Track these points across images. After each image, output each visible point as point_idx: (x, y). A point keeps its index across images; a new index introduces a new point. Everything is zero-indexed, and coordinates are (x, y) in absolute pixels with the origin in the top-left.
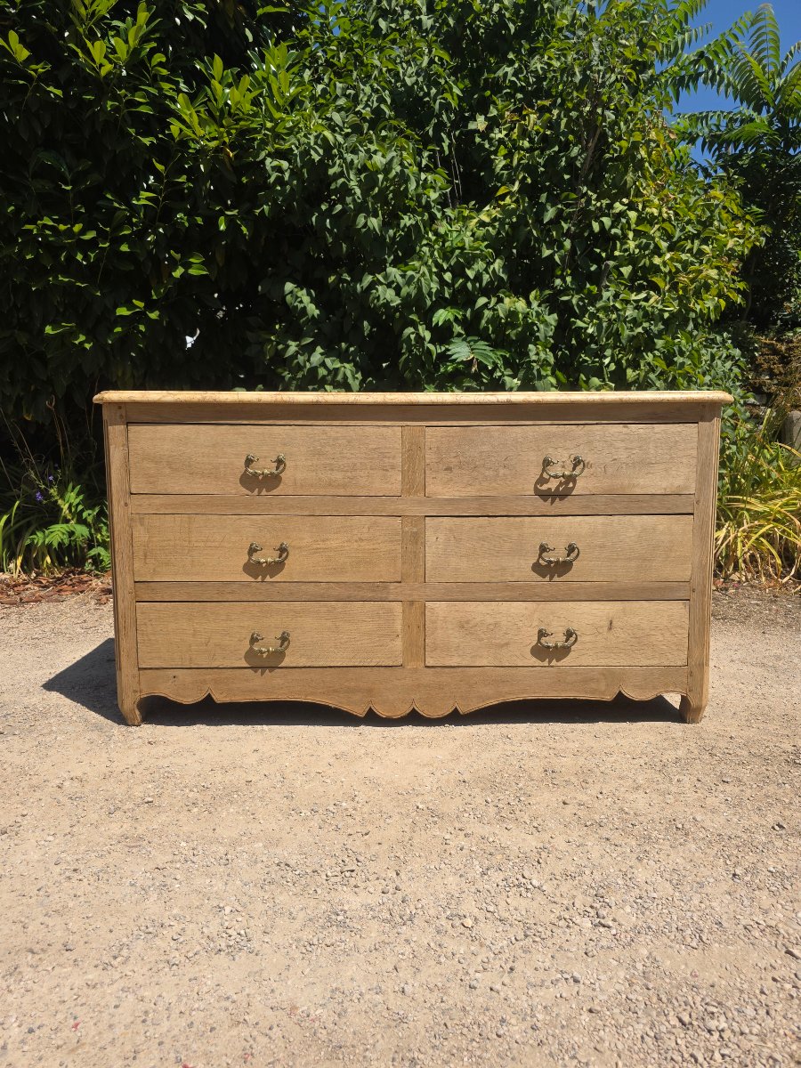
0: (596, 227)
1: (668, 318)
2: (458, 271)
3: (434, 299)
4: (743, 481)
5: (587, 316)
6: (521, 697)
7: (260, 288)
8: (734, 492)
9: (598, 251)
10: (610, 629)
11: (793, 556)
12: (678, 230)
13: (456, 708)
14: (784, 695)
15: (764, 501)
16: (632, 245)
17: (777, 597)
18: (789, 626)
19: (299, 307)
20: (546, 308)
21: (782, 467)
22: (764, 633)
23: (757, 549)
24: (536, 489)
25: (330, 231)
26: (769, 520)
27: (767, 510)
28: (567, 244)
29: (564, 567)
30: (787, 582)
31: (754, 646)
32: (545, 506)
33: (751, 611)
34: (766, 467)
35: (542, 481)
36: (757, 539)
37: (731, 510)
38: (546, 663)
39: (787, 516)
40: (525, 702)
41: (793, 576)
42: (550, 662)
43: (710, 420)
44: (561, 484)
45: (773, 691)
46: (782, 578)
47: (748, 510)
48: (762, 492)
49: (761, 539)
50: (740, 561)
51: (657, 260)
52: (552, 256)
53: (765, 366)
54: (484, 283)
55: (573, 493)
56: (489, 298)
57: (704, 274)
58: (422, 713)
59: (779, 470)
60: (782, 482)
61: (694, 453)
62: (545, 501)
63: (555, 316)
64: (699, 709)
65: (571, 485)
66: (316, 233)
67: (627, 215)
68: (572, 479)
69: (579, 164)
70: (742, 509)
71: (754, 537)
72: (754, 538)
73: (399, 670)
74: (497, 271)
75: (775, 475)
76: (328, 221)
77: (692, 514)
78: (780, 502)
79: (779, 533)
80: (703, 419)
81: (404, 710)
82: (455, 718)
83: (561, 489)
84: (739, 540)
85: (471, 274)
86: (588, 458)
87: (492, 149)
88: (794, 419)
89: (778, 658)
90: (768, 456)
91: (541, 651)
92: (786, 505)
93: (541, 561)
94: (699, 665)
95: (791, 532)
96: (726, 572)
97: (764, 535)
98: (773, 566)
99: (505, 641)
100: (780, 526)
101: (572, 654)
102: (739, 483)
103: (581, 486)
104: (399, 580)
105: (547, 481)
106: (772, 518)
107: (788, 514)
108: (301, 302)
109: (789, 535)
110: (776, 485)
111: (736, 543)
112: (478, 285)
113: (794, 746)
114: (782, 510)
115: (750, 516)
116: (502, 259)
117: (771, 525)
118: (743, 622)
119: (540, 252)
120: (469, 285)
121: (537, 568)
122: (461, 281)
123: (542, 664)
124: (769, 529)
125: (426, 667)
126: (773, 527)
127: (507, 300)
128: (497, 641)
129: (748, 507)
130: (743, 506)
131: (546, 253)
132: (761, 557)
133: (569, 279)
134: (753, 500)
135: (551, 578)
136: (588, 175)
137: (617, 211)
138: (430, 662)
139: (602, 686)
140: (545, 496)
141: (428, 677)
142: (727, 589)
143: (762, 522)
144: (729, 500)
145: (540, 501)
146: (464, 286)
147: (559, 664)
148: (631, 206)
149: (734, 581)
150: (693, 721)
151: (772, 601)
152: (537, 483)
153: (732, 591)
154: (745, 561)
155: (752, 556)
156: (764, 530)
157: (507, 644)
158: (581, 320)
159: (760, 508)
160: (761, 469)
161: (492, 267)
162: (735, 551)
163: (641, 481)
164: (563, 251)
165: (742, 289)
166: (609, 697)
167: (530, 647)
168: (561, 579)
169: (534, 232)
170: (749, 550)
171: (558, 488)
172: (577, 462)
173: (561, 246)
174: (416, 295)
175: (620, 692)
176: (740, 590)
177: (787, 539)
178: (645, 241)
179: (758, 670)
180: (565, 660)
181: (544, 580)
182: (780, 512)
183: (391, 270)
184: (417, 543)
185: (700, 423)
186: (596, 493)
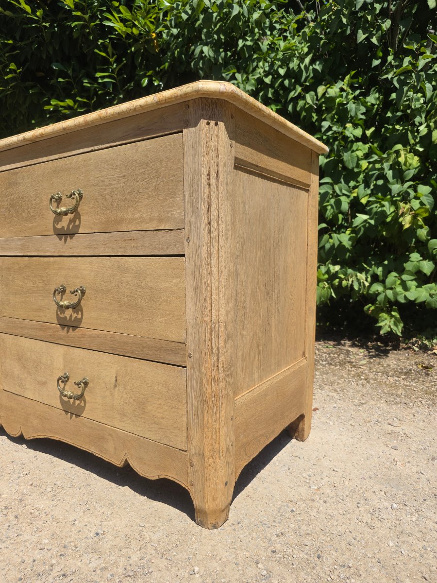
10: (116, 386)
13: (22, 433)
24: (54, 228)
44: (70, 221)
54: (303, 78)
55: (79, 232)
58: (5, 429)
64: (204, 513)
65: (77, 222)
74: (307, 64)
77: (183, 256)
85: (283, 72)
94: (199, 454)
103: (85, 223)
112: (293, 80)
120: (286, 82)
125: (4, 390)
131: (362, 38)
139: (111, 448)
141: (5, 400)
145: (57, 240)
146: (282, 83)
152: (54, 221)
157: (46, 383)
161: (305, 62)
166: (118, 462)
171: (68, 226)
175: (126, 460)
185: (185, 131)
186: (96, 231)
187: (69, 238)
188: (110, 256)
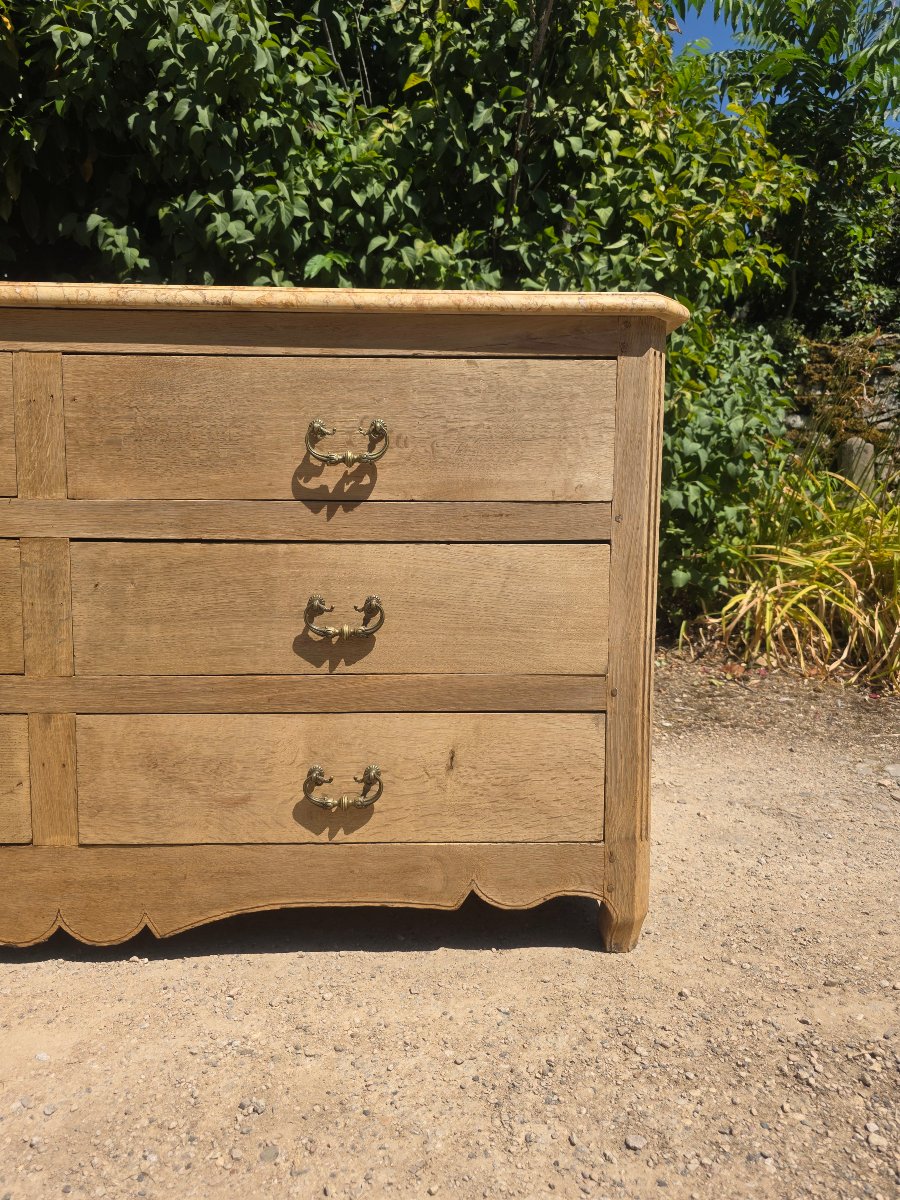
0: (559, 148)
1: (662, 280)
2: (342, 199)
3: (307, 238)
4: (778, 524)
5: (543, 274)
6: (276, 904)
7: (60, 227)
8: (764, 539)
9: (566, 187)
10: (451, 767)
11: (846, 630)
12: (681, 159)
13: (146, 926)
14: (805, 878)
15: (807, 552)
16: (610, 172)
17: (819, 691)
18: (833, 739)
19: (114, 253)
20: (486, 264)
21: (833, 506)
22: (791, 750)
23: (795, 621)
24: (296, 487)
25: (156, 138)
26: (812, 579)
27: (811, 564)
28: (513, 166)
29: (359, 644)
30: (836, 669)
31: (773, 775)
32: (315, 522)
33: (777, 715)
34: (808, 504)
35: (307, 470)
36: (794, 606)
37: (761, 564)
38: (324, 837)
39: (836, 573)
40: (285, 913)
41: (845, 660)
42: (332, 835)
43: (641, 353)
44: (346, 477)
45: (787, 869)
46: (830, 662)
47: (784, 566)
48: (805, 540)
49: (801, 605)
50: (770, 638)
51: (646, 197)
52: (487, 183)
53: (816, 377)
54: (386, 218)
55: (371, 498)
56: (387, 237)
57: (713, 214)
58: (77, 937)
59: (828, 509)
60: (832, 527)
61: (610, 418)
62: (316, 511)
63: (497, 273)
64: (628, 927)
65: (366, 480)
66: (135, 143)
67: (607, 135)
68: (368, 467)
69: (525, 44)
70: (776, 563)
71: (791, 602)
72: (789, 605)
73: (27, 852)
74: (401, 197)
75: (821, 515)
76: (153, 123)
77: (608, 542)
78: (827, 553)
79: (824, 598)
80: (625, 350)
81: (42, 931)
82: (146, 945)
83: (347, 487)
84: (769, 606)
85: (359, 199)
86: (396, 426)
87: (408, 33)
88: (854, 448)
89: (807, 797)
90: (813, 489)
91: (312, 813)
92: (838, 557)
93: (310, 634)
94: (627, 838)
95: (843, 596)
96: (749, 654)
97: (805, 601)
98: (817, 645)
99: (242, 793)
100: (828, 587)
101: (375, 818)
102: (774, 527)
103: (388, 482)
104: (19, 668)
105: (318, 472)
106: (816, 576)
107: (840, 571)
108: (114, 244)
109: (840, 600)
110: (825, 531)
111: (763, 610)
112: (373, 218)
113: (804, 1022)
114: (832, 565)
115: (787, 573)
116: (408, 180)
117: (815, 586)
118: (762, 732)
119: (470, 175)
120: (360, 218)
121: (302, 645)
122: (348, 211)
123: (316, 839)
124: (810, 592)
125: (81, 845)
126: (816, 589)
127: (419, 244)
128: (227, 794)
129: (783, 560)
130: (775, 558)
131: (479, 177)
132: (800, 633)
133: (516, 220)
134: (790, 552)
135: (333, 666)
136: (540, 63)
137: (590, 128)
138: (91, 838)
139: (436, 882)
140: (316, 501)
141: (87, 867)
142: (746, 679)
143: (803, 581)
144: (759, 551)
145: (304, 511)
146: (352, 218)
147: (352, 837)
148: (612, 122)
149: (760, 666)
150: (619, 949)
151: (811, 698)
152: (298, 474)
153: (754, 681)
154: (776, 639)
155: (787, 631)
156: (804, 592)
157: (245, 800)
158: (534, 279)
159: (797, 560)
160: (803, 509)
161: (394, 192)
162: (762, 623)
163: (504, 475)
164: (505, 176)
165: (780, 264)
166: (450, 903)
167: (293, 804)
168: (351, 669)
169: (460, 144)
170: (783, 622)
171: (340, 485)
172: (377, 435)
173: (502, 169)
174: (274, 228)
175: (472, 892)
176: (767, 681)
177: (837, 607)
178: (630, 170)
179: (769, 823)
180: (361, 830)
181: (319, 670)
182: (827, 568)
183: (239, 192)
184: (53, 594)
185: (621, 359)
186: (416, 498)
187: (340, 509)
188: (448, 543)
